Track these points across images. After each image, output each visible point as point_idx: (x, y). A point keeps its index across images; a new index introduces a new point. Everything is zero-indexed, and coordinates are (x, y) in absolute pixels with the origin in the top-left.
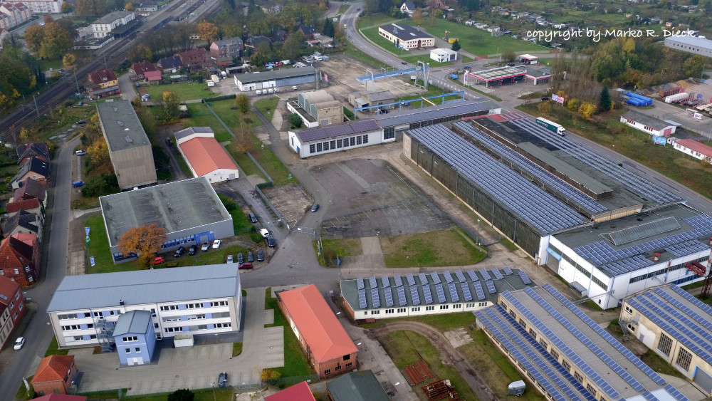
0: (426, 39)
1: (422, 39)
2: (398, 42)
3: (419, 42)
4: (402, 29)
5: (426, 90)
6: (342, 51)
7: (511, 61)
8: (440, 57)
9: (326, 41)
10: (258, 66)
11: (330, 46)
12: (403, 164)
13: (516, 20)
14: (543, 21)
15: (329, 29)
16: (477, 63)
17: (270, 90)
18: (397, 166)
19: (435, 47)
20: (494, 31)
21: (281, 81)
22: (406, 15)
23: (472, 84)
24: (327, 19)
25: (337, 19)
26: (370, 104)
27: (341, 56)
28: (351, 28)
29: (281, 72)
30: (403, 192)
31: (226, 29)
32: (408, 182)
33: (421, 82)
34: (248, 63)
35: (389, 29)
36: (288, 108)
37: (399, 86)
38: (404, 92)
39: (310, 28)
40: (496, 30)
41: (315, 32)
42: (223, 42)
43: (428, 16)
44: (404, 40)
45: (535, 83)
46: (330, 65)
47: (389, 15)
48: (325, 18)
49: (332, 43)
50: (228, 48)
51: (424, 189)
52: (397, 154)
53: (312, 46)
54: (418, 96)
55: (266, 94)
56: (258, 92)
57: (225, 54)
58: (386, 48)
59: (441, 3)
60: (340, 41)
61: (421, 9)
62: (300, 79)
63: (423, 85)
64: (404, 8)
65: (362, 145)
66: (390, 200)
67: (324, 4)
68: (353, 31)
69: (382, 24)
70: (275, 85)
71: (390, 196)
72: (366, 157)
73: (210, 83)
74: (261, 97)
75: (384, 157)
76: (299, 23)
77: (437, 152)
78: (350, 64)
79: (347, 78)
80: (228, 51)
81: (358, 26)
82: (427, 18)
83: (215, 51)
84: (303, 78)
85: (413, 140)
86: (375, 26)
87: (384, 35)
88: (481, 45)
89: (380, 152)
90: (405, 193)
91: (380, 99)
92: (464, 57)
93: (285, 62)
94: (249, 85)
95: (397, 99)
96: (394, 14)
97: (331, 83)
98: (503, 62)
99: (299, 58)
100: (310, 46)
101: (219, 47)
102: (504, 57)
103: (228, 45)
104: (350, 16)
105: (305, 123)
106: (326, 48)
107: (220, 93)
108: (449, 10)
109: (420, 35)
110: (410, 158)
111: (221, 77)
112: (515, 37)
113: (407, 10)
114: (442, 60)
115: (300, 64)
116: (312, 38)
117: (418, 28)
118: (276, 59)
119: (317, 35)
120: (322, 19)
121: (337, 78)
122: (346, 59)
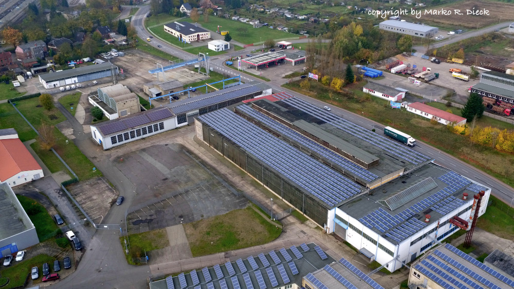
0: (204, 33)
1: (200, 33)
2: (181, 37)
3: (198, 35)
4: (183, 26)
5: (208, 76)
6: (135, 47)
7: (272, 47)
8: (216, 48)
9: (121, 39)
10: (61, 64)
11: (124, 43)
12: (197, 146)
13: (270, 14)
14: (290, 14)
15: (123, 29)
16: (246, 50)
17: (73, 86)
18: (192, 148)
19: (211, 39)
20: (255, 24)
21: (82, 77)
22: (185, 14)
23: (244, 68)
24: (120, 21)
25: (128, 20)
26: (163, 93)
27: (134, 51)
28: (141, 27)
29: (82, 69)
30: (200, 174)
31: (29, 34)
32: (204, 163)
33: (203, 70)
34: (52, 63)
35: (173, 26)
36: (90, 101)
37: (185, 74)
38: (190, 79)
39: (107, 29)
40: (256, 22)
41: (111, 32)
42: (27, 46)
43: (202, 14)
44: (186, 35)
45: (293, 64)
46: (126, 60)
47: (171, 15)
48: (118, 20)
49: (126, 41)
50: (32, 50)
51: (218, 169)
52: (191, 137)
53: (109, 44)
54: (203, 82)
55: (69, 90)
56: (62, 88)
57: (30, 56)
58: (172, 42)
59: (211, 3)
60: (132, 38)
61: (197, 9)
62: (99, 74)
63: (205, 71)
64: (183, 8)
65: (160, 131)
66: (190, 183)
67: (117, 8)
68: (142, 30)
69: (167, 23)
70: (77, 81)
71: (189, 179)
72: (163, 143)
73: (16, 84)
74: (65, 94)
75: (180, 140)
76: (96, 25)
77: (226, 135)
78: (142, 58)
79: (141, 70)
80: (33, 53)
81: (147, 26)
82: (202, 16)
83: (20, 53)
84: (102, 73)
85: (204, 124)
86: (161, 24)
87: (169, 31)
88: (248, 36)
89: (175, 137)
90: (202, 174)
91: (171, 88)
92: (235, 46)
93: (86, 60)
94: (53, 83)
95: (186, 86)
96: (175, 14)
97: (127, 75)
98: (266, 49)
99: (97, 55)
100: (107, 44)
101: (24, 50)
102: (266, 44)
103: (32, 48)
104: (140, 17)
105: (106, 115)
106: (121, 45)
107: (26, 93)
108: (218, 8)
109: (198, 30)
110: (202, 140)
111: (27, 77)
112: (271, 27)
113: (186, 10)
114: (218, 50)
115: (99, 61)
116: (109, 37)
117: (196, 25)
118: (77, 58)
119: (112, 34)
120: (116, 20)
121: (133, 71)
122: (139, 54)
